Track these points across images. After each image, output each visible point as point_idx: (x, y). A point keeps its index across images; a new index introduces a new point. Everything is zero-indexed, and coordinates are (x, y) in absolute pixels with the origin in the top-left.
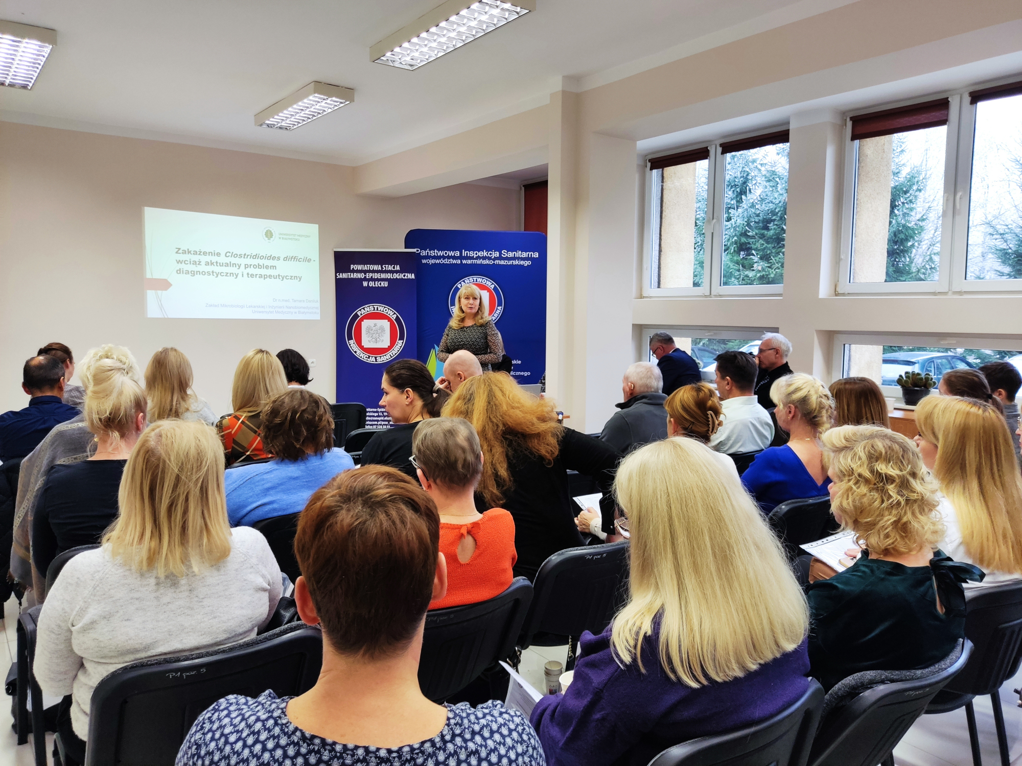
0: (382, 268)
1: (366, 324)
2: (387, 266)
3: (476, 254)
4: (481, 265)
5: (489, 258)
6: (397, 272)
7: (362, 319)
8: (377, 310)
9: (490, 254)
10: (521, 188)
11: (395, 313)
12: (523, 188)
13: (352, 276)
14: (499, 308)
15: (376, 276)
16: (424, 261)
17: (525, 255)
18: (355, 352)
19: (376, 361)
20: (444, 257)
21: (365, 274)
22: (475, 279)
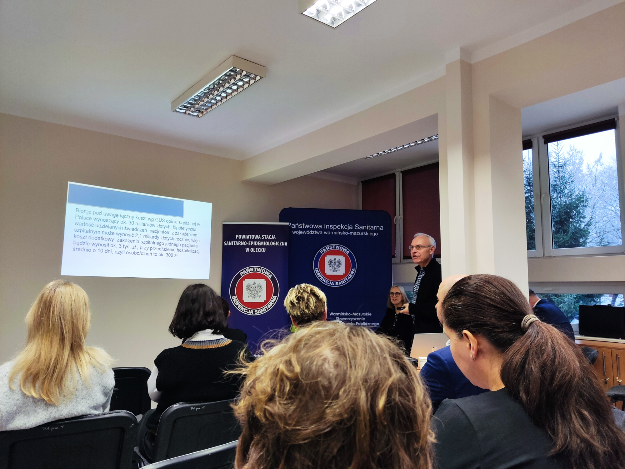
0: (261, 237)
1: (246, 282)
2: (265, 236)
3: (335, 227)
4: (339, 235)
5: (345, 231)
6: (273, 240)
7: (243, 279)
8: (257, 271)
9: (346, 227)
10: (359, 184)
11: (271, 274)
13: (237, 244)
14: (353, 270)
15: (257, 243)
16: (294, 232)
17: (373, 228)
18: (237, 306)
19: (254, 314)
20: (309, 229)
21: (248, 242)
22: (334, 246)
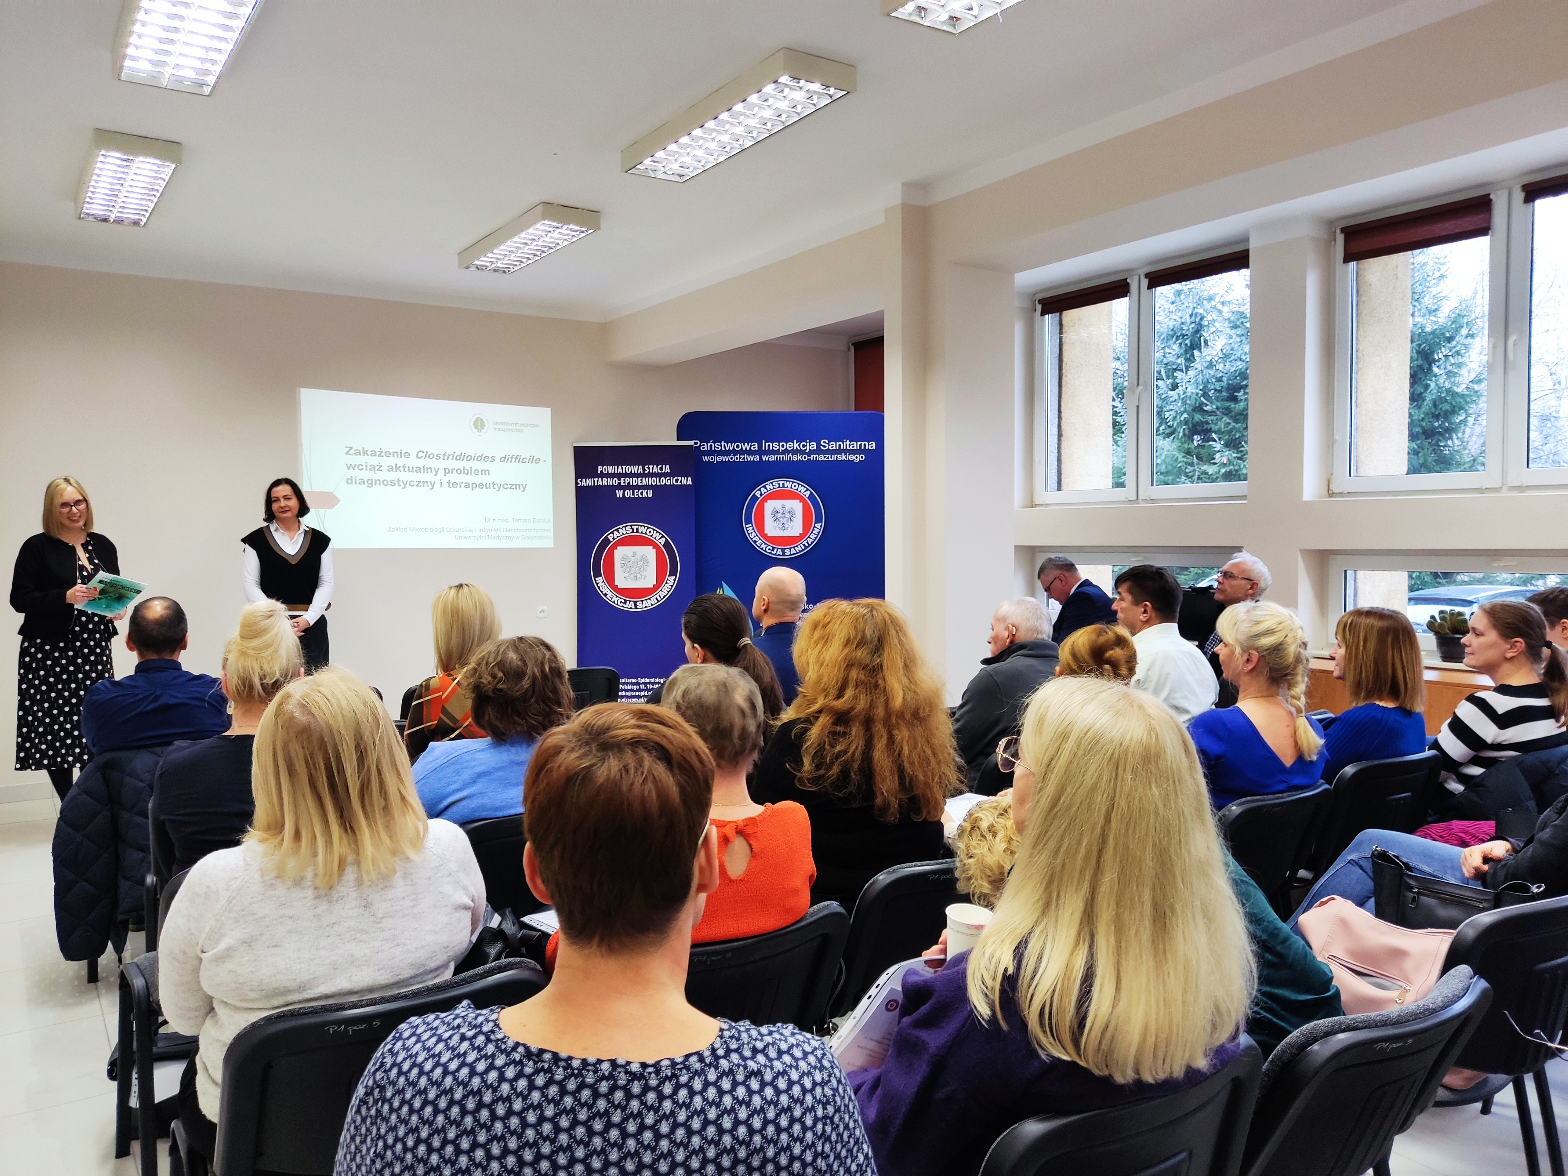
0: (644, 470)
1: (620, 553)
2: (651, 467)
3: (783, 446)
4: (790, 462)
5: (802, 452)
6: (665, 475)
7: (615, 547)
8: (637, 531)
9: (804, 446)
10: (849, 347)
11: (663, 537)
12: (852, 348)
13: (600, 483)
14: (818, 525)
15: (636, 481)
16: (706, 459)
17: (855, 446)
18: (606, 595)
19: (636, 608)
20: (735, 452)
21: (620, 479)
22: (781, 483)
